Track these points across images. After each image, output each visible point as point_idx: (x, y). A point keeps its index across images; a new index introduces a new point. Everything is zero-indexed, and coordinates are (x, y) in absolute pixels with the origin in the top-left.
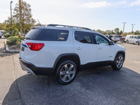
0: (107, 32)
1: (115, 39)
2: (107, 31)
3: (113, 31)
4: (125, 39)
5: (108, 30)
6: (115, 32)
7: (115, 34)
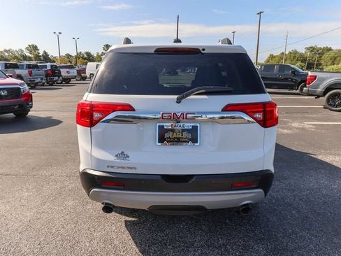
0: (6, 54)
1: (68, 72)
2: (6, 51)
3: (22, 51)
4: (85, 73)
5: (7, 49)
6: (28, 54)
7: (30, 59)
